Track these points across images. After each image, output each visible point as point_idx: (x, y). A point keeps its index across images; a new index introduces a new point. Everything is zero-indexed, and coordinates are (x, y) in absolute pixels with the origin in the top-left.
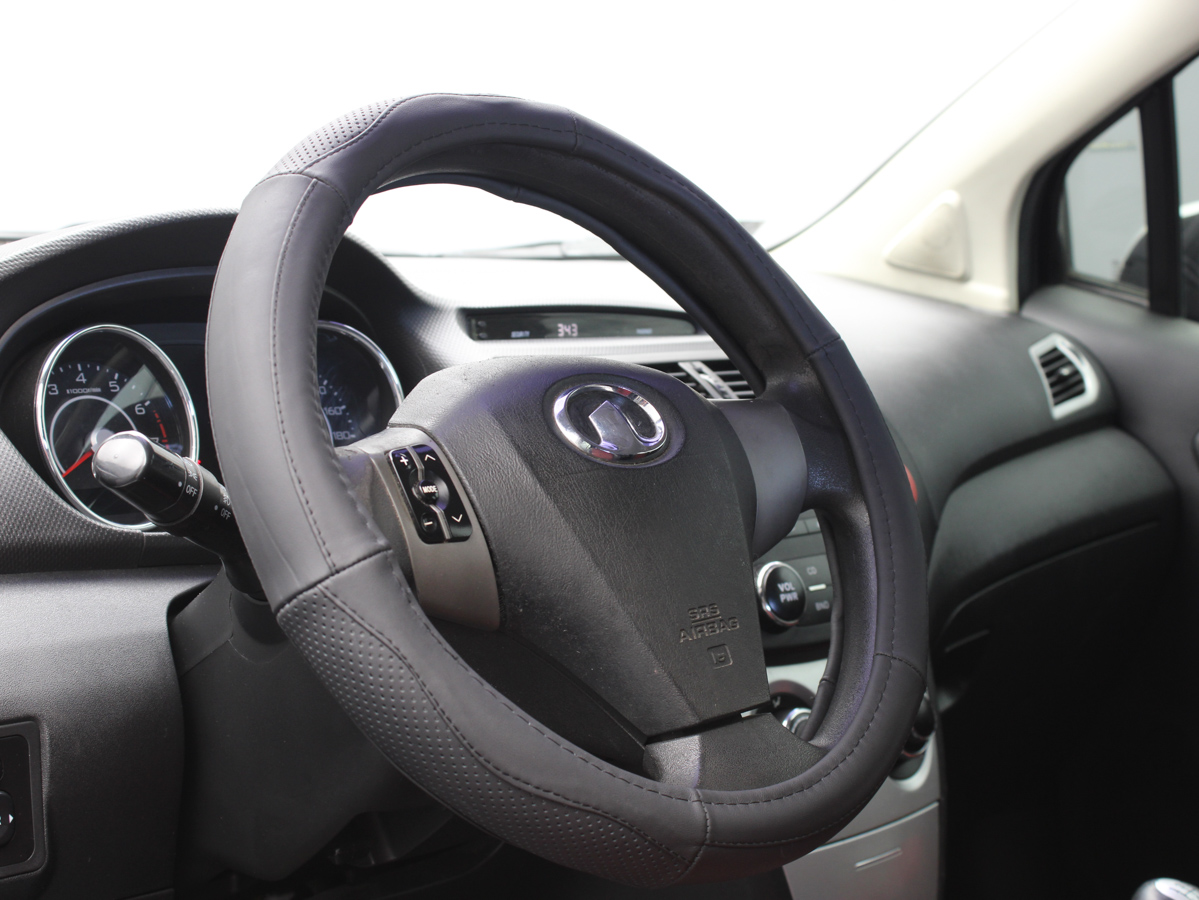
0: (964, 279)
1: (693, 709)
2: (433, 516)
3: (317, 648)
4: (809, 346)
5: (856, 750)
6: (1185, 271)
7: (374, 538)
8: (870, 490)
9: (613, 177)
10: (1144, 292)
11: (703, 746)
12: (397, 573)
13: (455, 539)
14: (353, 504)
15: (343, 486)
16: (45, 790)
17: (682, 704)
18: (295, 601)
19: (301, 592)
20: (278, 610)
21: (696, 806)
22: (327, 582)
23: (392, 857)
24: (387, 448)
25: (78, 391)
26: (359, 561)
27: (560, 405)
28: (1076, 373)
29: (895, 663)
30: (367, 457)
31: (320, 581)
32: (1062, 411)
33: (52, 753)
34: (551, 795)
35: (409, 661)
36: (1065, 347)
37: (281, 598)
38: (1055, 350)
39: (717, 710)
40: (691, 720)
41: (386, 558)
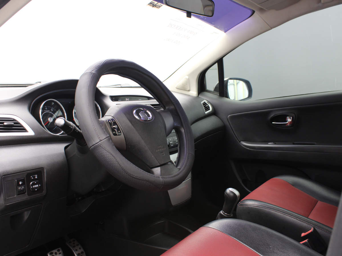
0: (189, 91)
1: (159, 162)
2: (115, 131)
3: (97, 154)
4: (173, 102)
5: (185, 169)
6: (225, 90)
7: (107, 135)
8: (184, 126)
9: (140, 73)
10: (218, 93)
11: (161, 169)
12: (111, 141)
13: (119, 135)
14: (103, 129)
15: (101, 126)
16: (45, 180)
17: (157, 162)
18: (94, 146)
19: (95, 144)
20: (90, 148)
21: (161, 179)
22: (99, 143)
23: (104, 190)
24: (107, 119)
25: (46, 111)
26: (105, 139)
27: (134, 111)
28: (208, 106)
29: (190, 154)
30: (103, 121)
31: (98, 142)
32: (206, 112)
33: (46, 174)
34: (138, 178)
35: (114, 156)
36: (206, 102)
37: (91, 145)
38: (205, 102)
39: (163, 163)
40: (159, 164)
41: (109, 138)
